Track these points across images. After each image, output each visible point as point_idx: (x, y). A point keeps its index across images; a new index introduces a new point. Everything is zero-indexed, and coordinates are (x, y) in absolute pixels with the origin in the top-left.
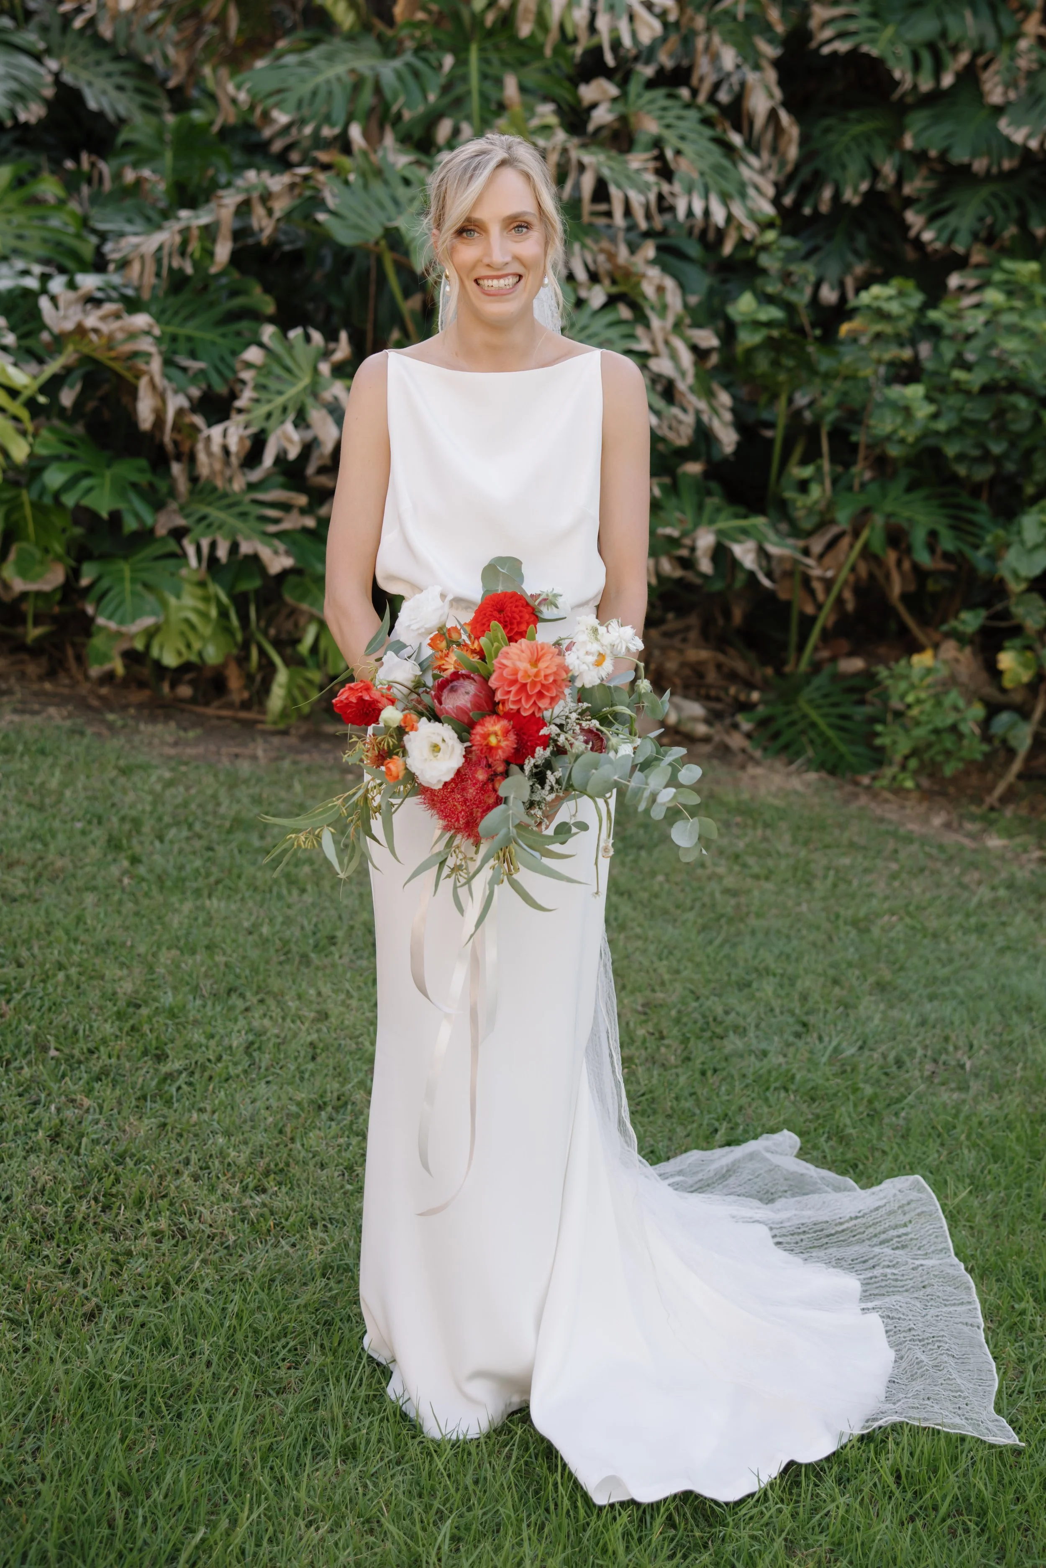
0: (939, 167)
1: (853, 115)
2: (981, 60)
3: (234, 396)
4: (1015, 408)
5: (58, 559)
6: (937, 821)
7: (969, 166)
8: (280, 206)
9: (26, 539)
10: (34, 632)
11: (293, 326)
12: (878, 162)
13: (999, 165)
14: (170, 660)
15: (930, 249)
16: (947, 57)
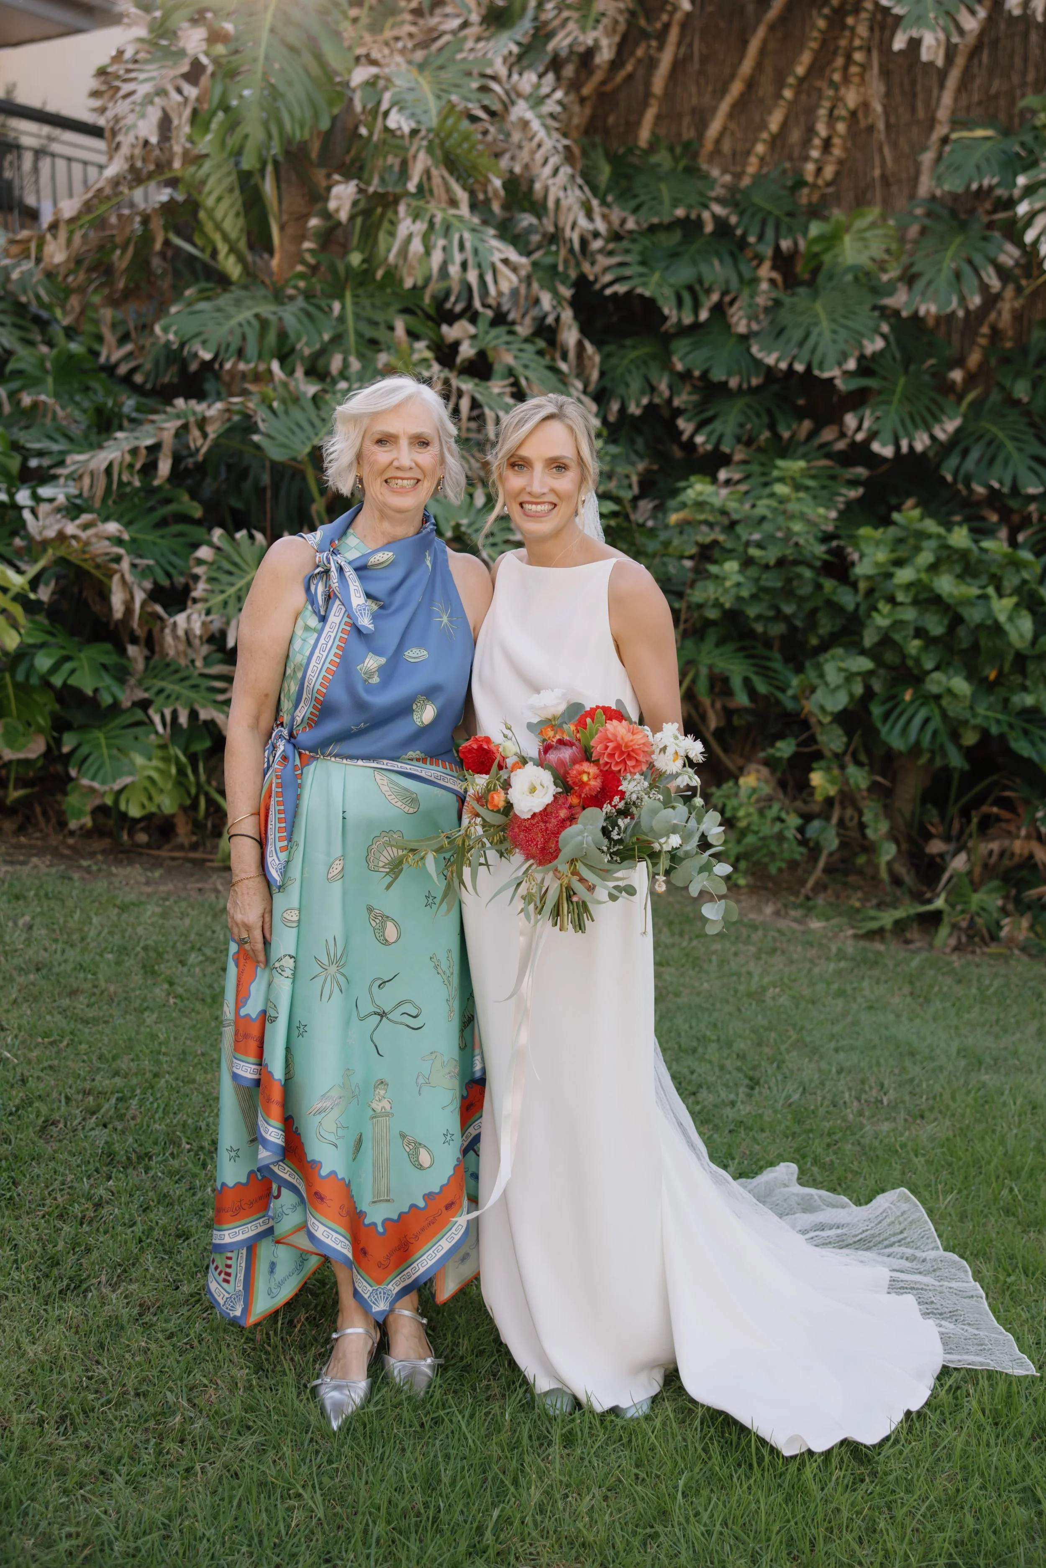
0: (699, 384)
1: (628, 342)
2: (727, 299)
3: (187, 590)
4: (800, 576)
5: (40, 730)
6: (769, 910)
7: (725, 383)
8: (213, 430)
9: (10, 715)
10: (15, 794)
11: (238, 529)
12: (654, 382)
13: (749, 382)
14: (135, 812)
15: (701, 450)
16: (702, 297)
